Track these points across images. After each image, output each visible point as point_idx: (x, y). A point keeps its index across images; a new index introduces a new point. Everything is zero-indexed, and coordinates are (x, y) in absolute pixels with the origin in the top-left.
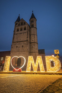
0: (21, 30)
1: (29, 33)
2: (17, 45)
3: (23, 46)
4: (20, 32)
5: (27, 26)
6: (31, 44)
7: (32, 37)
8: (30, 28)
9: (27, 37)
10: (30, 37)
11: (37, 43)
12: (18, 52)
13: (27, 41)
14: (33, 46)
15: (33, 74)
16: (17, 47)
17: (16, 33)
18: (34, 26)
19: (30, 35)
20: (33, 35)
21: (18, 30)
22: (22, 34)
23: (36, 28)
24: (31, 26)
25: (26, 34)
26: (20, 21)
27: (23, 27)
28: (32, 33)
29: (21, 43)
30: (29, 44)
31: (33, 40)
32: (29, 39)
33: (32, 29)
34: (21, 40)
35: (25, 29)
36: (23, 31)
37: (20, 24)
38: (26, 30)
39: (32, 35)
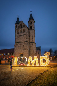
0: (21, 32)
1: (28, 34)
2: (19, 45)
3: (23, 46)
4: (20, 34)
5: (26, 28)
6: (30, 44)
7: (31, 38)
8: (29, 30)
9: (27, 39)
10: (29, 38)
11: (35, 43)
12: (20, 50)
13: (27, 41)
14: (32, 46)
15: (32, 67)
16: (19, 46)
17: (17, 35)
18: (33, 28)
19: (29, 37)
20: (32, 37)
21: (18, 33)
22: (22, 36)
23: (35, 30)
24: (29, 28)
25: (26, 35)
26: (20, 24)
27: (23, 29)
28: (31, 34)
29: (22, 43)
30: (28, 44)
31: (32, 40)
32: (28, 39)
33: (31, 31)
34: (22, 41)
35: (24, 31)
36: (23, 33)
37: (20, 26)
38: (26, 32)
39: (30, 37)
